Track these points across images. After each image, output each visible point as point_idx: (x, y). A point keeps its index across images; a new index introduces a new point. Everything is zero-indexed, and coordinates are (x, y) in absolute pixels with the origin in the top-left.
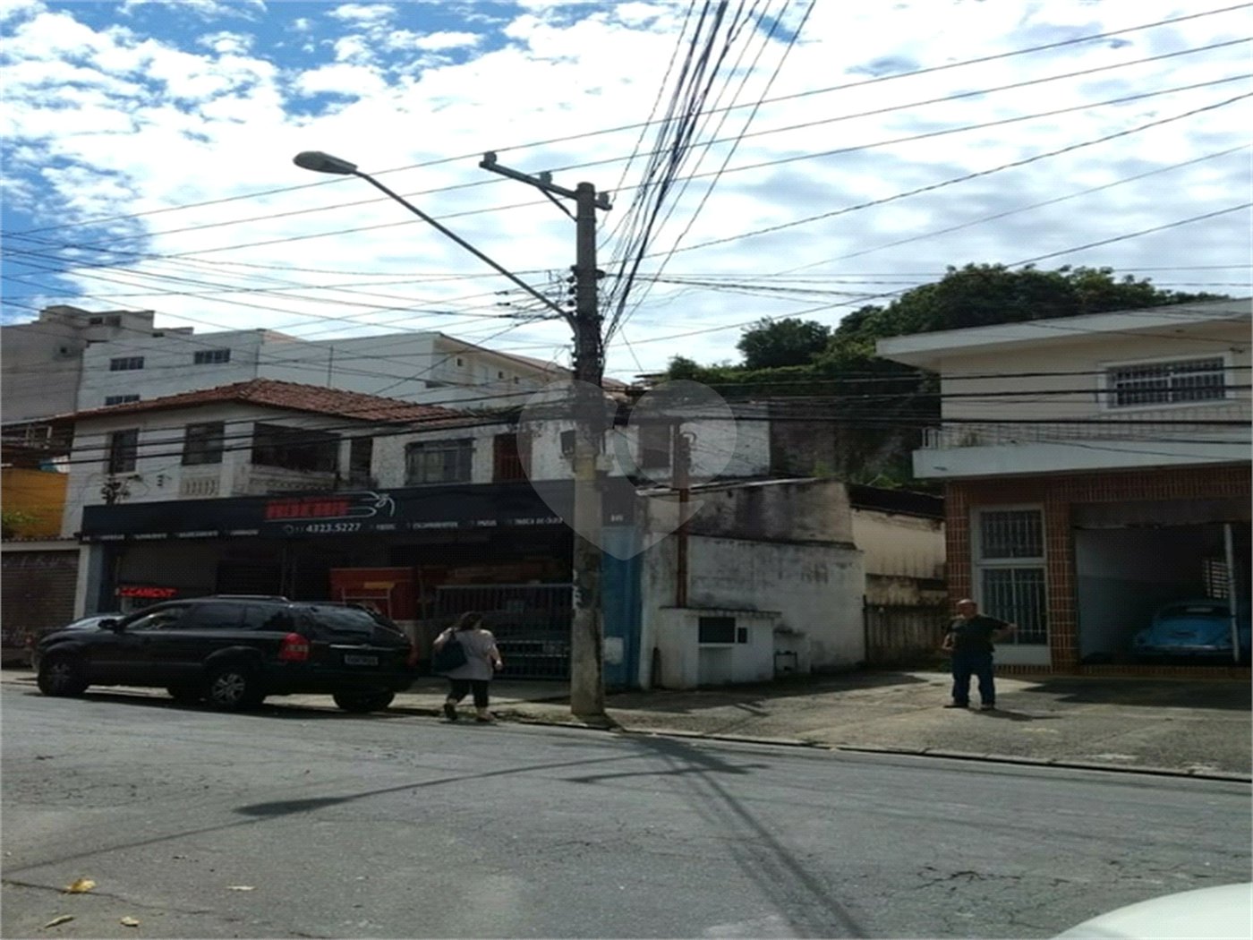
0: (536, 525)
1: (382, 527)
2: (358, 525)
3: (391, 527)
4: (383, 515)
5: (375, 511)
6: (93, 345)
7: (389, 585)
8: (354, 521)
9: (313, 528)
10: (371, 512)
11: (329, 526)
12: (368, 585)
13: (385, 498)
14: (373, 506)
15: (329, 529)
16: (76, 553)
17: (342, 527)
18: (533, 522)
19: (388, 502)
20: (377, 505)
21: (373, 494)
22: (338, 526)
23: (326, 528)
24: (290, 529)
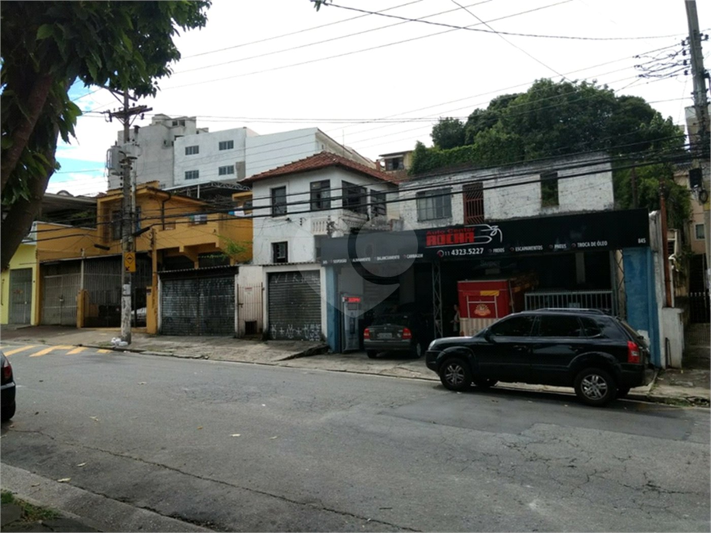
0: (590, 248)
1: (496, 250)
2: (482, 249)
3: (502, 250)
4: (496, 242)
5: (491, 239)
6: (177, 138)
7: (496, 293)
8: (479, 246)
9: (455, 252)
10: (489, 239)
11: (465, 250)
12: (483, 293)
13: (495, 229)
14: (489, 235)
15: (465, 253)
16: (317, 273)
17: (473, 251)
18: (589, 245)
19: (498, 231)
20: (491, 235)
21: (489, 226)
22: (470, 250)
23: (463, 252)
24: (441, 253)
